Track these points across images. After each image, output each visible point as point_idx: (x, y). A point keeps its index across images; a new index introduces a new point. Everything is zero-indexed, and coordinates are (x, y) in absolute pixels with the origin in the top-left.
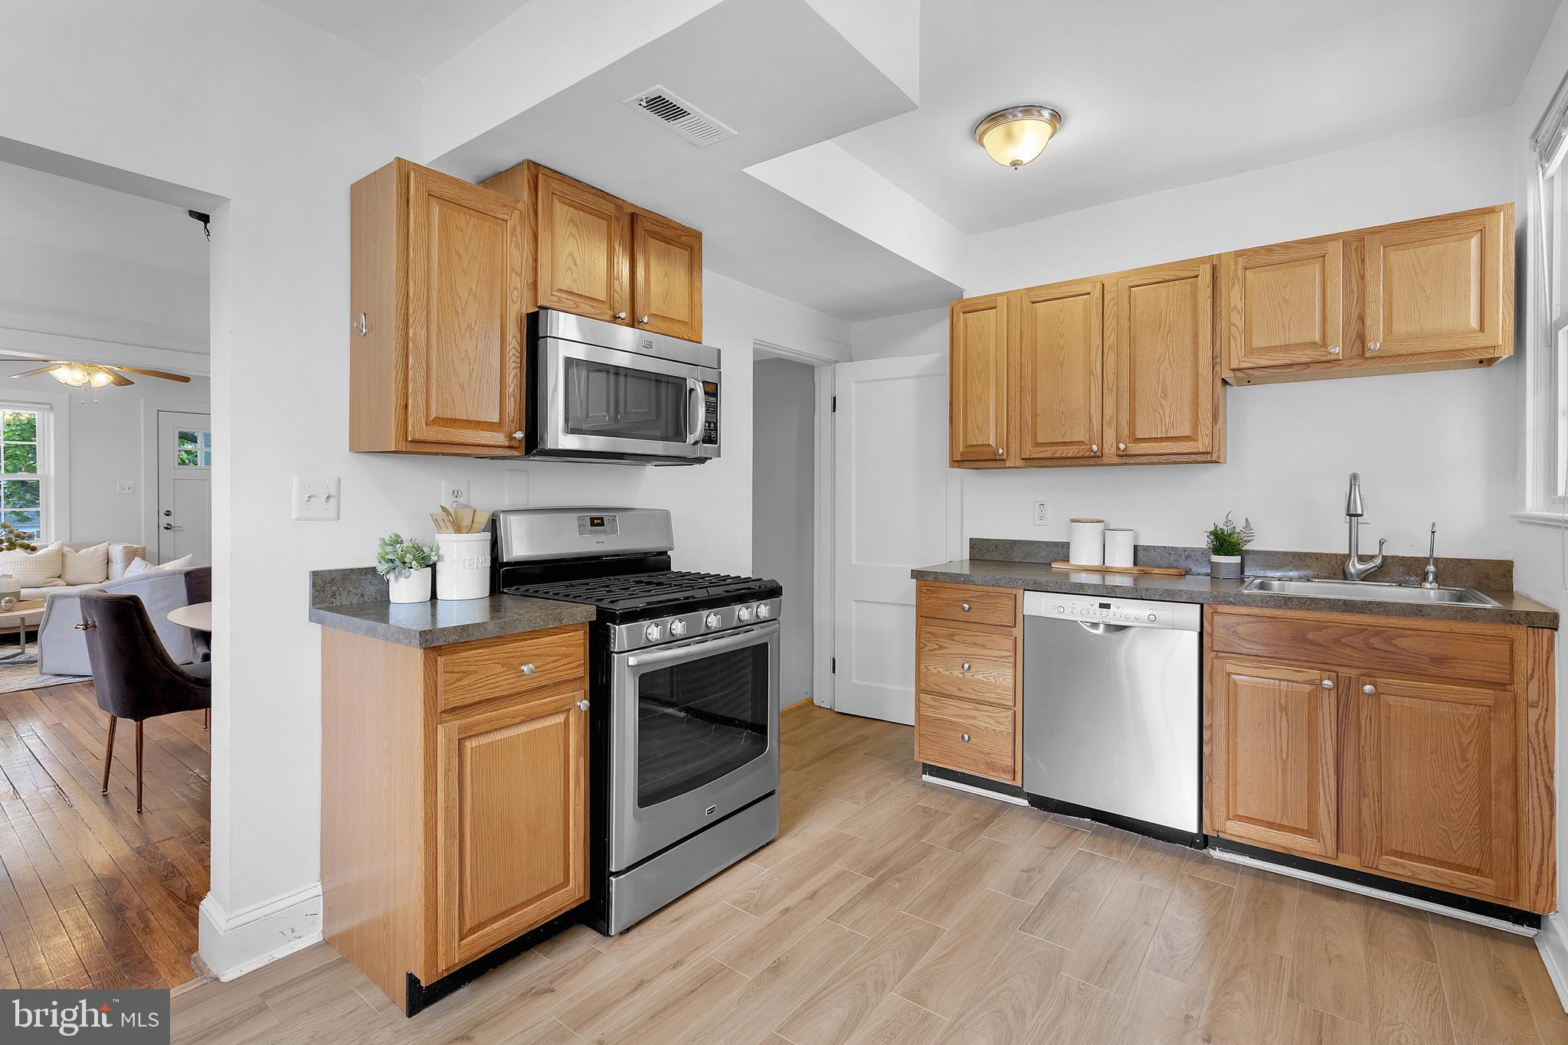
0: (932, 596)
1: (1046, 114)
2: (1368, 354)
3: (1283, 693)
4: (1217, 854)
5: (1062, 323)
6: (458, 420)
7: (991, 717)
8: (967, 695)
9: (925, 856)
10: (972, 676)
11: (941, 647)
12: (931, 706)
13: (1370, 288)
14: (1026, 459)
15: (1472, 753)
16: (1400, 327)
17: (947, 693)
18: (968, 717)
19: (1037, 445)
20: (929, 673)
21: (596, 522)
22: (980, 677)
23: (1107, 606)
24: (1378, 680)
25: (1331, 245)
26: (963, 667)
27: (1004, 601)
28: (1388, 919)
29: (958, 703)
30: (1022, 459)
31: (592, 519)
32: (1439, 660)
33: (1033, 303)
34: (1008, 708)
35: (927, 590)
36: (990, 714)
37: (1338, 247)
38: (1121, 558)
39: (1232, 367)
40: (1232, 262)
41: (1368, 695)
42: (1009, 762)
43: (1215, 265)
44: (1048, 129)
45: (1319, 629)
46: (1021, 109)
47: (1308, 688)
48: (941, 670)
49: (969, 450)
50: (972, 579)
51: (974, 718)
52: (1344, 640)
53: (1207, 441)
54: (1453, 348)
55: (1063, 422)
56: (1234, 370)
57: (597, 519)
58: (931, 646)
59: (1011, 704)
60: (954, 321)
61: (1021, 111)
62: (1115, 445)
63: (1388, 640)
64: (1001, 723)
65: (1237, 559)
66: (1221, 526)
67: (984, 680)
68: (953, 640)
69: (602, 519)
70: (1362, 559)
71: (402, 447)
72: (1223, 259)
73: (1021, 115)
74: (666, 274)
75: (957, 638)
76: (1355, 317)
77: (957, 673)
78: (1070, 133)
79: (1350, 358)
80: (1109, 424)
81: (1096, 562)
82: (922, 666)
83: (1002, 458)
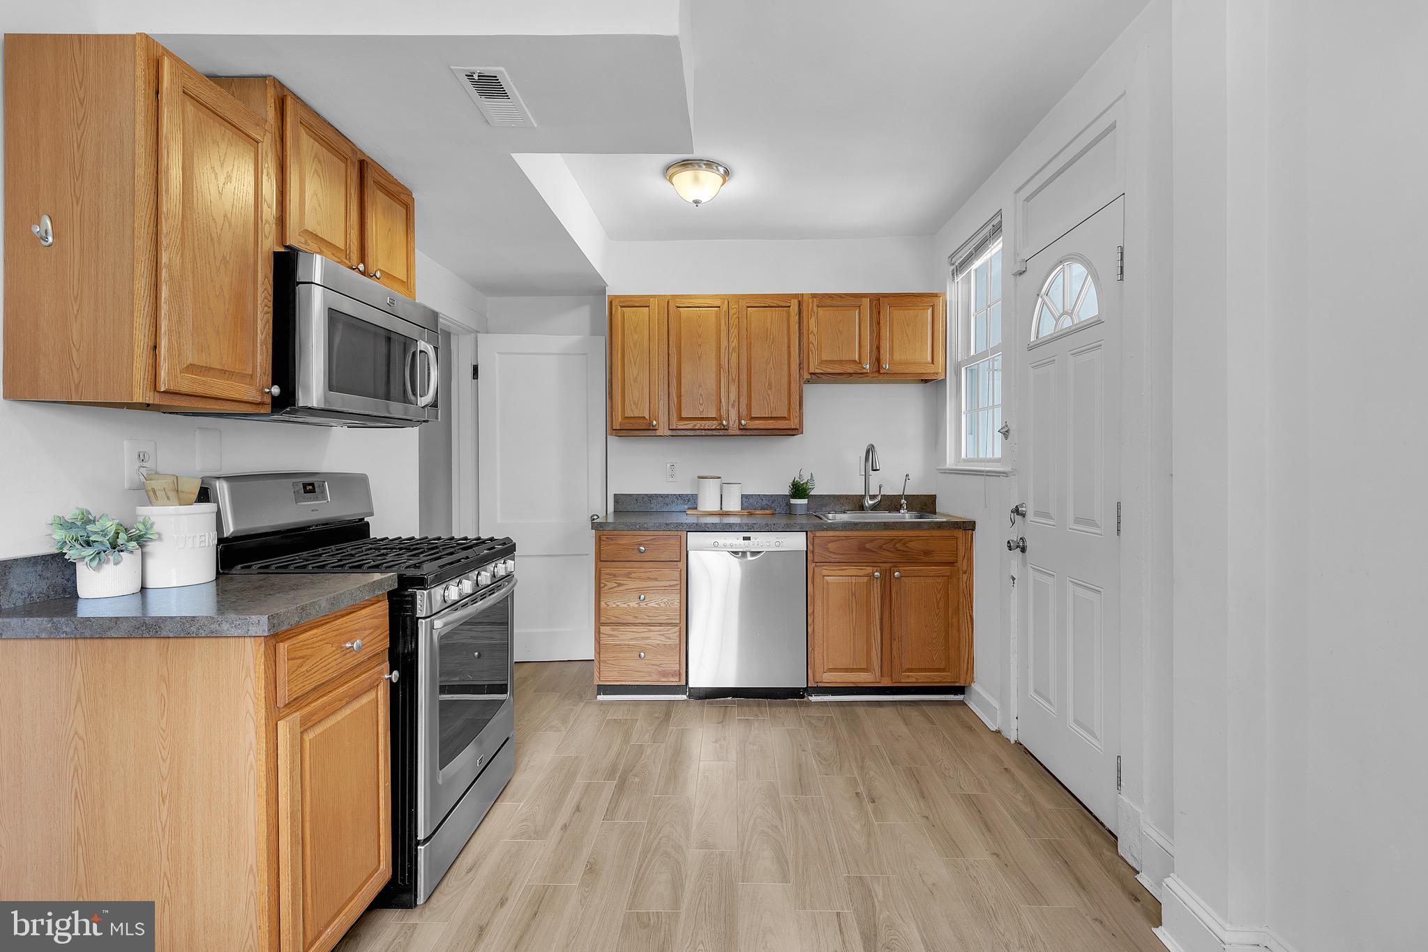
0: (611, 542)
1: (721, 170)
2: (882, 371)
3: (853, 584)
4: (813, 698)
5: (700, 326)
6: (213, 368)
7: (663, 635)
8: (642, 621)
9: (642, 754)
10: (646, 605)
11: (620, 585)
12: (610, 636)
13: (883, 331)
14: (672, 430)
15: (941, 604)
16: (897, 357)
17: (625, 622)
18: (644, 638)
19: (681, 419)
20: (608, 608)
21: (309, 488)
22: (653, 604)
23: (749, 539)
24: (901, 568)
25: (864, 299)
26: (640, 598)
27: (672, 542)
28: (908, 711)
29: (634, 629)
30: (670, 430)
31: (305, 485)
32: (927, 553)
33: (678, 307)
34: (675, 625)
35: (607, 538)
36: (661, 633)
37: (866, 302)
38: (733, 505)
39: (810, 372)
40: (810, 300)
41: (897, 578)
42: (676, 667)
43: (800, 298)
44: (721, 180)
45: (872, 541)
46: (705, 162)
47: (865, 579)
48: (619, 604)
49: (627, 421)
50: (646, 526)
51: (648, 638)
52: (884, 547)
53: (797, 421)
54: (920, 372)
55: (701, 403)
56: (811, 374)
57: (310, 484)
58: (610, 585)
59: (678, 622)
60: (613, 312)
61: (704, 164)
62: (737, 422)
63: (904, 544)
64: (670, 638)
65: (805, 501)
66: (797, 479)
67: (656, 606)
68: (631, 578)
69: (312, 484)
70: (873, 497)
71: (150, 398)
72: (805, 298)
73: (704, 167)
74: (390, 230)
75: (633, 575)
76: (875, 348)
77: (633, 604)
78: (733, 186)
79: (873, 372)
80: (733, 405)
81: (717, 508)
82: (603, 604)
83: (655, 428)
